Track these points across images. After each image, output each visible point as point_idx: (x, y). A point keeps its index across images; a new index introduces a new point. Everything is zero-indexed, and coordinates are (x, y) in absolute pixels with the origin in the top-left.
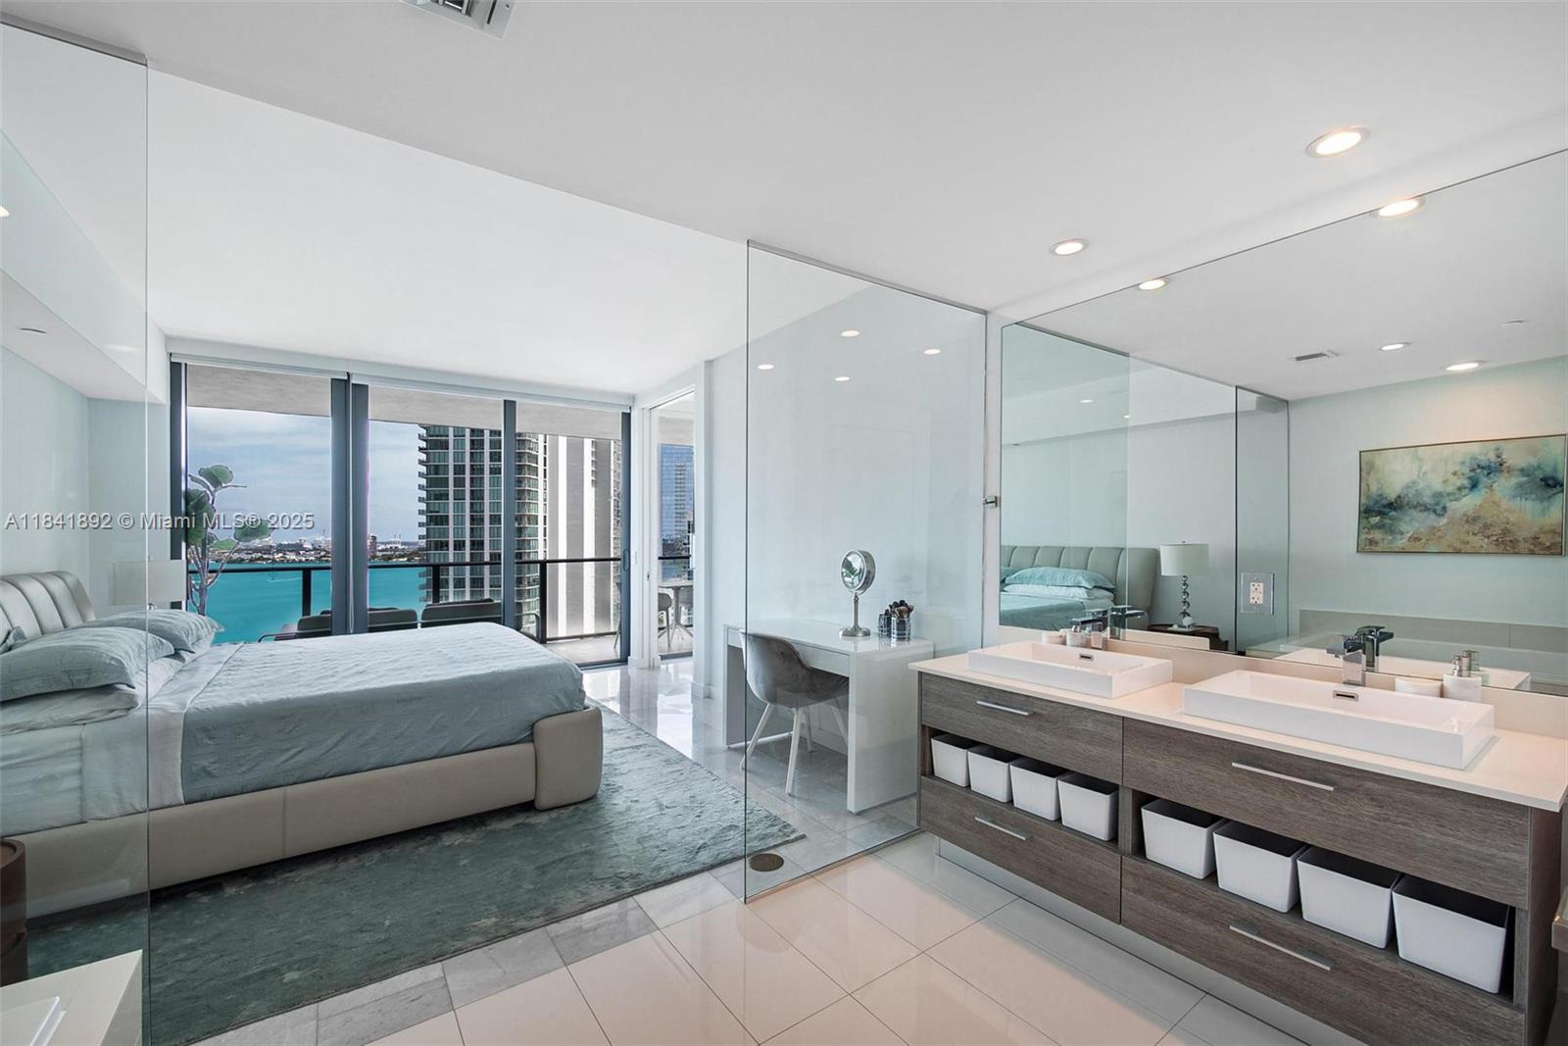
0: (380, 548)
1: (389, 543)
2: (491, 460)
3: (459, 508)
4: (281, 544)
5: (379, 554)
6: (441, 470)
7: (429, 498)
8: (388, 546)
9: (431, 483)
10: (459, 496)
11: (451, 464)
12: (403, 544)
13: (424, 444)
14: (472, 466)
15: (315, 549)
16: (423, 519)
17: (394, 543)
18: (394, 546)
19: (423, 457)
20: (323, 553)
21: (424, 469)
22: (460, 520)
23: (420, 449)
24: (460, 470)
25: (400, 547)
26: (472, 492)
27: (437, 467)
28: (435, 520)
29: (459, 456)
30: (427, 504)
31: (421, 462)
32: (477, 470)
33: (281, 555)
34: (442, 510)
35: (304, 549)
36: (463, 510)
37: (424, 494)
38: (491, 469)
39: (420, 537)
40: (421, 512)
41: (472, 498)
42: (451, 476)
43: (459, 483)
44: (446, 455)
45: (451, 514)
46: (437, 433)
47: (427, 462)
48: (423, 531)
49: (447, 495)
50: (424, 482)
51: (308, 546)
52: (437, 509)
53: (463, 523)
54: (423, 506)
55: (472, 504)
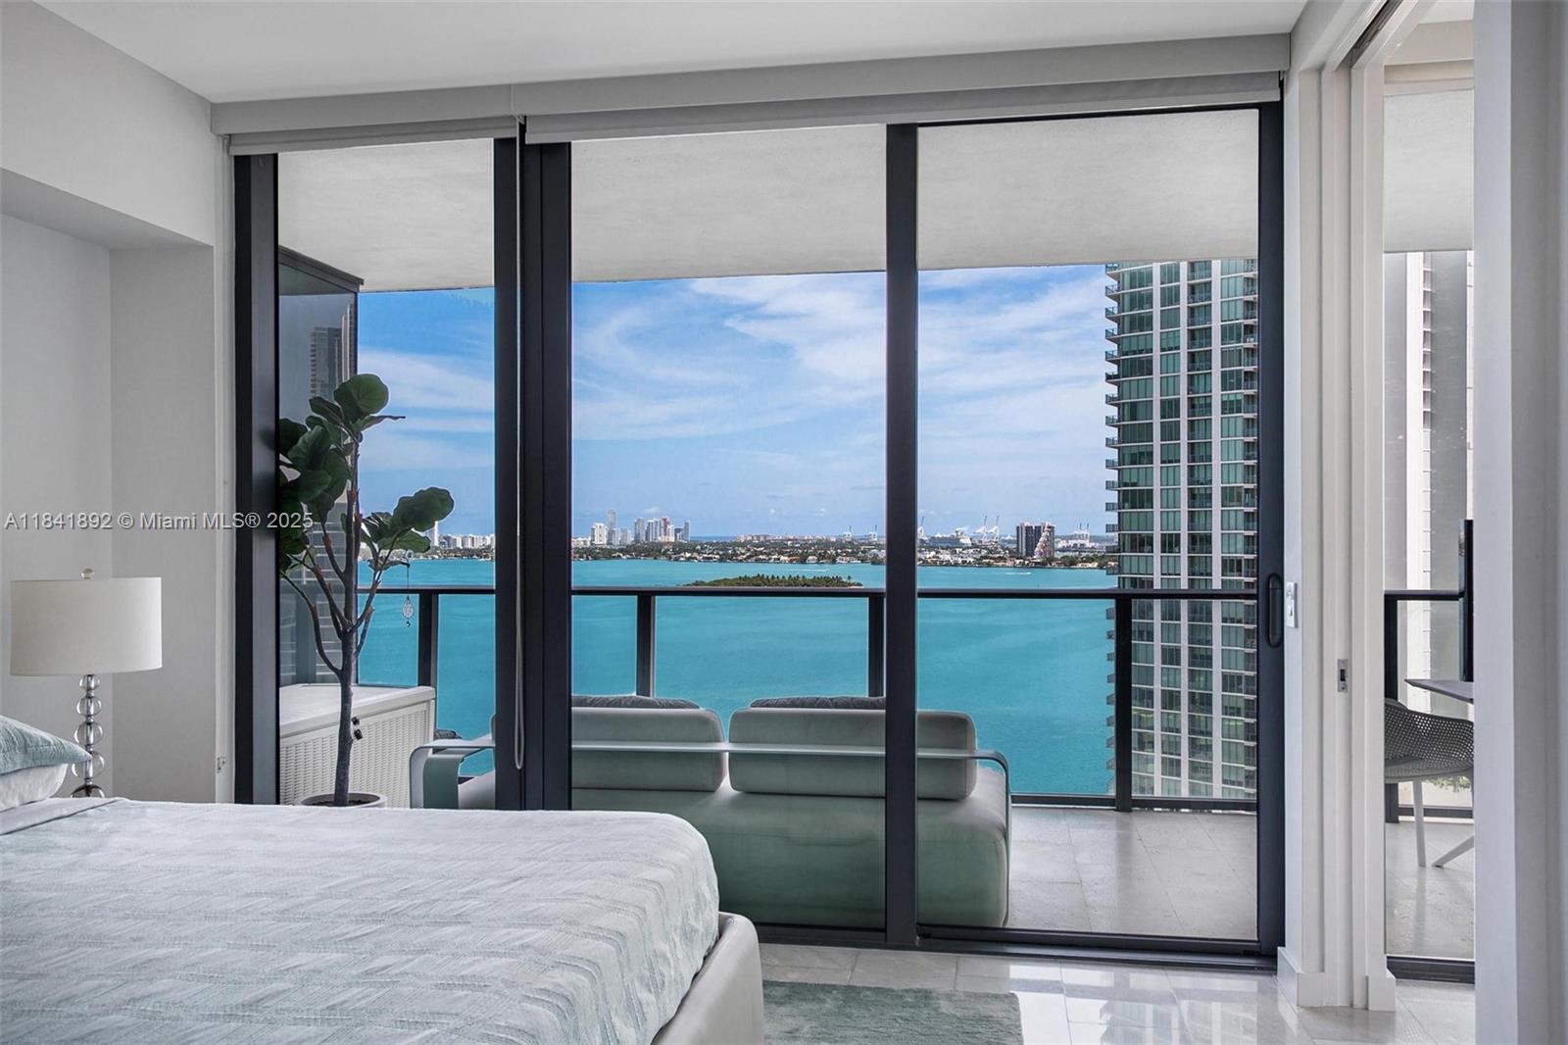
0: (1060, 546)
1: (1071, 538)
2: (1224, 388)
3: (1169, 477)
4: (933, 538)
5: (1058, 555)
6: (1141, 410)
7: (1121, 461)
8: (1071, 543)
9: (1126, 434)
10: (1170, 457)
11: (1157, 399)
12: (1093, 539)
13: (1113, 369)
14: (1191, 400)
15: (974, 546)
16: (1113, 497)
17: (1080, 537)
18: (1079, 542)
19: (1113, 390)
20: (984, 552)
21: (1113, 412)
22: (1170, 500)
23: (1109, 377)
24: (1170, 408)
25: (1089, 545)
26: (1192, 447)
27: (1134, 406)
28: (1133, 498)
29: (1171, 383)
30: (1119, 470)
31: (1110, 400)
32: (1199, 406)
33: (933, 553)
34: (1141, 482)
35: (961, 546)
36: (1176, 482)
37: (1113, 455)
38: (1223, 403)
39: (1110, 529)
40: (1109, 486)
41: (1192, 457)
42: (1157, 420)
43: (1170, 432)
44: (1148, 384)
45: (1157, 488)
46: (1134, 348)
47: (1119, 398)
48: (1113, 518)
49: (1151, 454)
50: (1113, 433)
51: (966, 541)
52: (1134, 480)
53: (1176, 504)
54: (1113, 476)
55: (1191, 469)
